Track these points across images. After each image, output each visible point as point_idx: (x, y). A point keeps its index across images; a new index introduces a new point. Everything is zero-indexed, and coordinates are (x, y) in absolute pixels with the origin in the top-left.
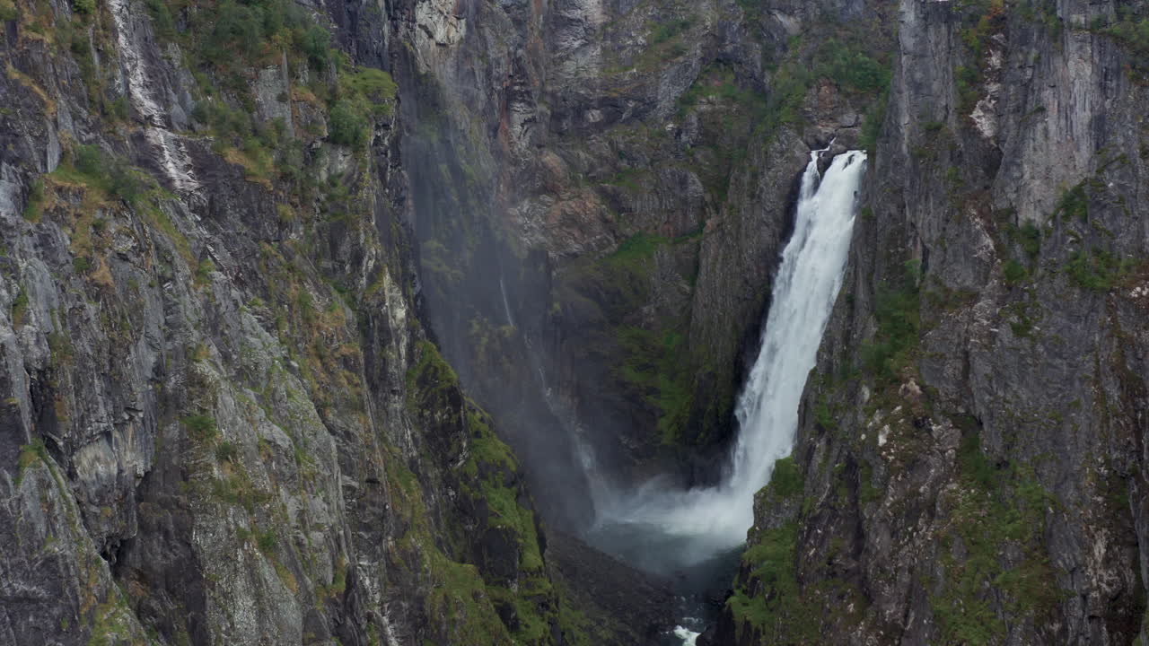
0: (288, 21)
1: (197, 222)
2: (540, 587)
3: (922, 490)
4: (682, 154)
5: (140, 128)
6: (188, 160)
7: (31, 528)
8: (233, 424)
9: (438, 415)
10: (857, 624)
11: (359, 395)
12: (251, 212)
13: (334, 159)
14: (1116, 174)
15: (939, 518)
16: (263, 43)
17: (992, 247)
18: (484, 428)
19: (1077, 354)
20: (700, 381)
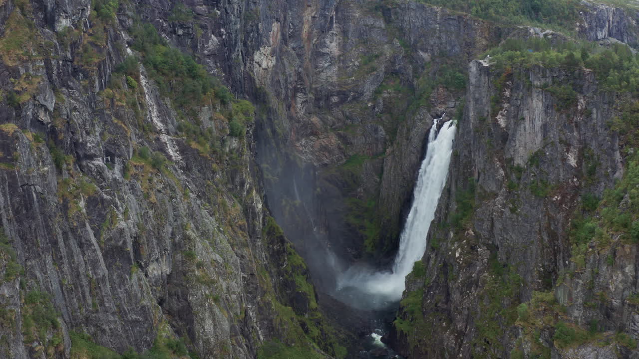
0: (213, 86)
1: (181, 173)
2: (317, 316)
3: (473, 275)
4: (376, 117)
5: (157, 135)
6: (177, 147)
7: (136, 295)
8: (202, 254)
9: (275, 247)
10: (447, 331)
11: (246, 240)
12: (202, 168)
13: (231, 143)
14: (550, 149)
15: (480, 287)
16: (203, 96)
17: (503, 174)
18: (293, 251)
19: (533, 222)
20: (384, 223)
